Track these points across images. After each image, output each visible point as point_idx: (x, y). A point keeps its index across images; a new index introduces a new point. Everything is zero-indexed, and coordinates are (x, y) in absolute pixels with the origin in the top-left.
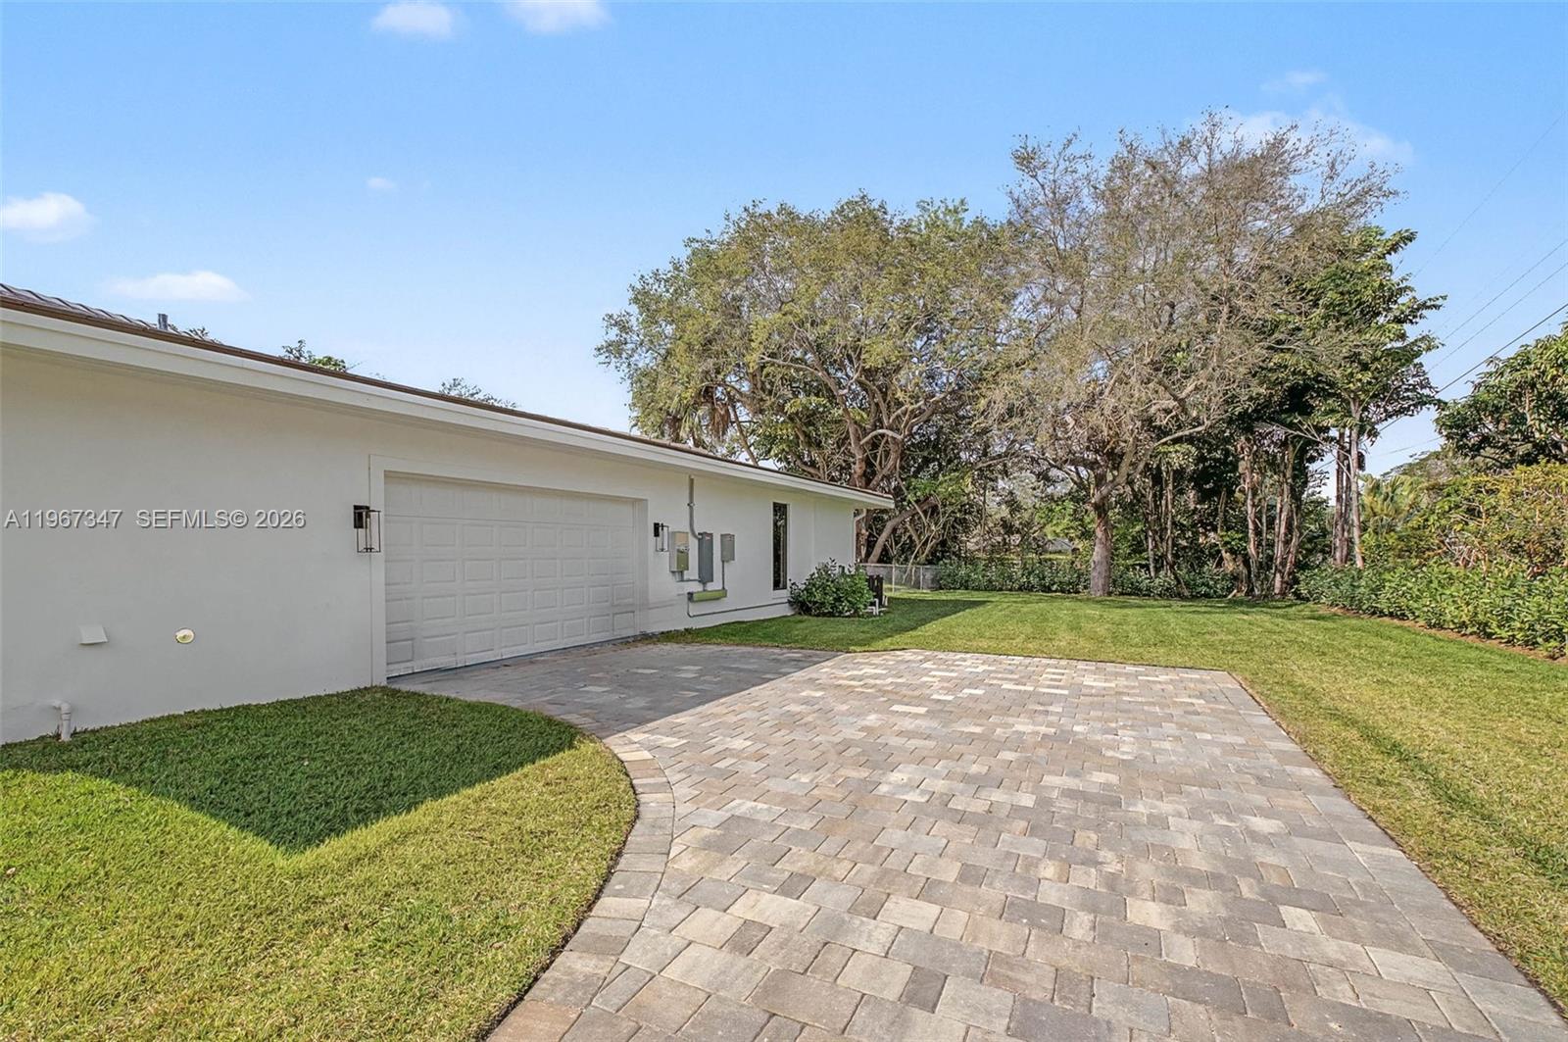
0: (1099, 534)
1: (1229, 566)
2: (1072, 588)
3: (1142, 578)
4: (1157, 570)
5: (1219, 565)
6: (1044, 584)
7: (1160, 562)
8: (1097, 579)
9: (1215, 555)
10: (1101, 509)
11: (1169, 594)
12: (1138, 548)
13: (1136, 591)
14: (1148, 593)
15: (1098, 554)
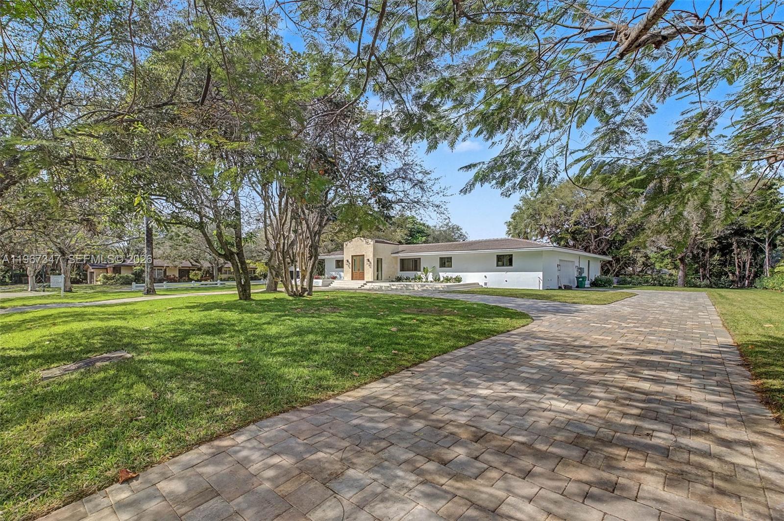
0: (681, 267)
1: (731, 277)
2: (672, 284)
3: (698, 282)
4: (703, 279)
5: (728, 277)
6: (660, 283)
7: (704, 276)
8: (680, 281)
9: (726, 274)
10: (682, 260)
11: (707, 286)
12: (697, 272)
13: (695, 286)
14: (700, 287)
15: (681, 273)
